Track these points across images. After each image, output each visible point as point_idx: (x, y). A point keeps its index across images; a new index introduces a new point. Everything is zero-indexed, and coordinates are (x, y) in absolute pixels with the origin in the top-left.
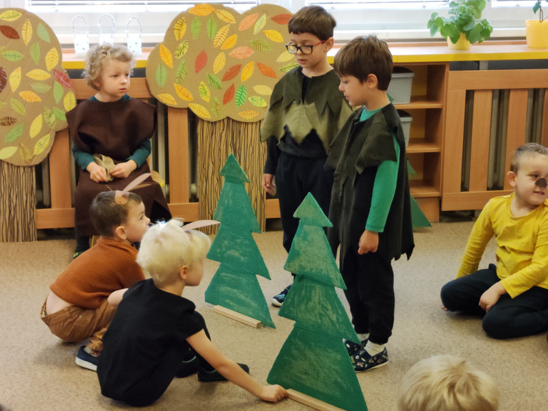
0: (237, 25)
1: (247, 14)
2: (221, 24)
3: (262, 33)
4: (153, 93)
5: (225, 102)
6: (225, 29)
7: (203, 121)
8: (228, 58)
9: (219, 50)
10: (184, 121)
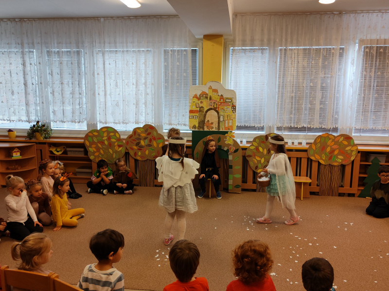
0: (334, 139)
1: (338, 136)
2: (330, 139)
3: (341, 142)
4: (309, 156)
5: (329, 160)
6: (331, 140)
7: (322, 164)
8: (331, 148)
9: (329, 146)
10: (317, 164)
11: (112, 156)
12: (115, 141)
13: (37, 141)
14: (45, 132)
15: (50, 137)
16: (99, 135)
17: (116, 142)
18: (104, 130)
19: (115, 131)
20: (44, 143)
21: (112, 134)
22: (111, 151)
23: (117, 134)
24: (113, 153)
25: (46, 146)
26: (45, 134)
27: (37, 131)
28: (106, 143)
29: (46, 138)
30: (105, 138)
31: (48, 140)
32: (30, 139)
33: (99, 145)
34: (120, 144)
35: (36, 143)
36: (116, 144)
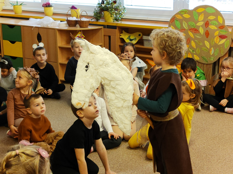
11: (209, 52)
12: (216, 28)
13: (106, 24)
14: (116, 12)
15: (123, 19)
16: (192, 19)
17: (216, 30)
18: (200, 10)
19: (217, 13)
20: (114, 27)
21: (211, 18)
22: (207, 44)
23: (219, 18)
24: (211, 47)
25: (117, 30)
26: (116, 14)
27: (106, 9)
28: (202, 31)
29: (117, 20)
30: (200, 24)
31: (119, 22)
32: (97, 20)
33: (191, 34)
34: (223, 33)
35: (104, 26)
36: (217, 33)
